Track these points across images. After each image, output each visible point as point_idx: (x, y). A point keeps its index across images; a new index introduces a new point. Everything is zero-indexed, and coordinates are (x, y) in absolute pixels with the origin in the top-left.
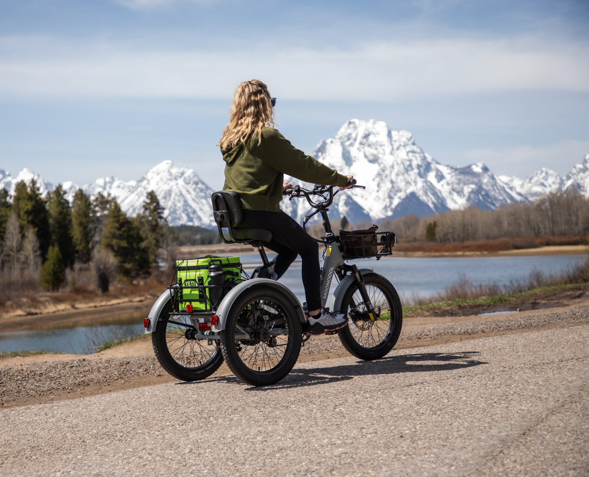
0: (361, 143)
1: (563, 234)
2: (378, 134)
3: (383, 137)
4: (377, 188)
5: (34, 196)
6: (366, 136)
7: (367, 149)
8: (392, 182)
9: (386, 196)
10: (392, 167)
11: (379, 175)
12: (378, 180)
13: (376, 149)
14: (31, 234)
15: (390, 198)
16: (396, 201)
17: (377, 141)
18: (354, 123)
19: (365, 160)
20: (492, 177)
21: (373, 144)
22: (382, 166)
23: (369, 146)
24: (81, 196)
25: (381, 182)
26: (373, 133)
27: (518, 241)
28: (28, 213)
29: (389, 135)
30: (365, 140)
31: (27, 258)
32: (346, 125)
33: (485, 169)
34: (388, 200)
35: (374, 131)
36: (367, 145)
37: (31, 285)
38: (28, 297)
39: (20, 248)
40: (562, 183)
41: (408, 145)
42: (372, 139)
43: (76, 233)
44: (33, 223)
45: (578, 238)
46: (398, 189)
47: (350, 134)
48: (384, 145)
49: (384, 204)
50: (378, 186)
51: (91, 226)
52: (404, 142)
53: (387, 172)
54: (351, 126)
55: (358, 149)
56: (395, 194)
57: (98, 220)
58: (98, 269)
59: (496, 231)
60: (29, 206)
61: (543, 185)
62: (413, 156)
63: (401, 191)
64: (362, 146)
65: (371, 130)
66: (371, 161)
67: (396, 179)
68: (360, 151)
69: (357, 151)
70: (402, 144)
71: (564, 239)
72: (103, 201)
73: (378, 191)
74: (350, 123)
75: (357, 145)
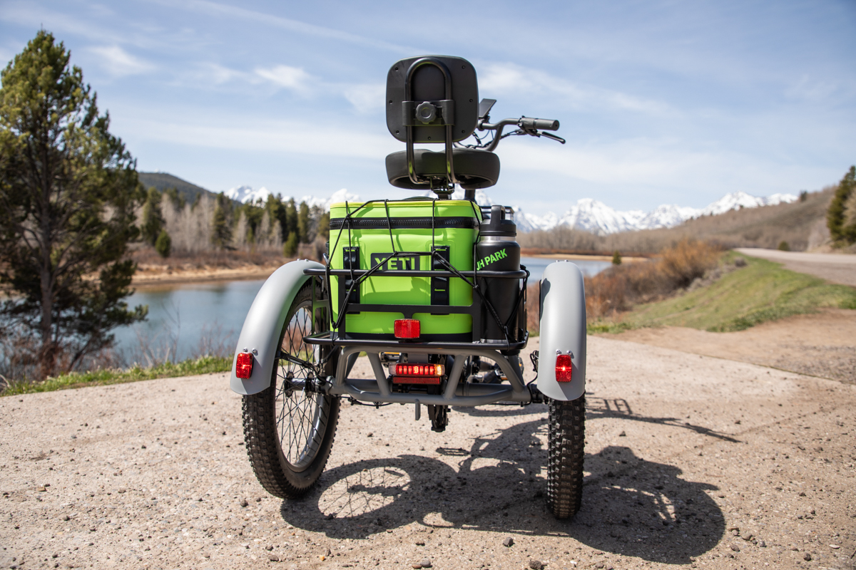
1: (565, 248)
5: (278, 202)
14: (277, 224)
20: (523, 215)
24: (304, 205)
27: (543, 250)
28: (275, 212)
31: (274, 237)
33: (520, 210)
37: (276, 254)
38: (277, 260)
39: (270, 232)
40: (558, 221)
43: (300, 225)
44: (278, 218)
45: (573, 251)
51: (309, 223)
57: (313, 220)
58: (318, 248)
59: (530, 244)
60: (276, 208)
61: (548, 221)
71: (566, 251)
72: (317, 209)
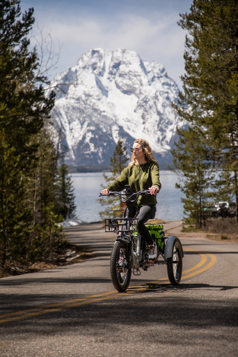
0: (111, 73)
2: (130, 63)
3: (135, 67)
4: (142, 121)
6: (117, 66)
7: (119, 79)
8: (159, 113)
9: (156, 128)
10: (156, 97)
11: (140, 106)
12: (141, 111)
13: (130, 79)
15: (162, 130)
16: (169, 135)
17: (130, 71)
18: (98, 51)
19: (119, 91)
21: (126, 74)
22: (142, 97)
23: (120, 75)
25: (146, 113)
26: (124, 63)
29: (142, 65)
30: (115, 70)
32: (89, 54)
34: (159, 133)
35: (125, 60)
36: (117, 74)
41: (161, 77)
42: (123, 68)
46: (169, 122)
47: (95, 64)
48: (139, 76)
49: (157, 137)
50: (143, 117)
52: (158, 74)
53: (151, 103)
54: (95, 55)
55: (109, 78)
56: (166, 127)
62: (168, 89)
63: (171, 124)
64: (113, 76)
65: (121, 59)
66: (125, 92)
67: (164, 111)
68: (111, 81)
69: (108, 80)
70: (156, 75)
73: (144, 123)
74: (94, 52)
75: (106, 75)
